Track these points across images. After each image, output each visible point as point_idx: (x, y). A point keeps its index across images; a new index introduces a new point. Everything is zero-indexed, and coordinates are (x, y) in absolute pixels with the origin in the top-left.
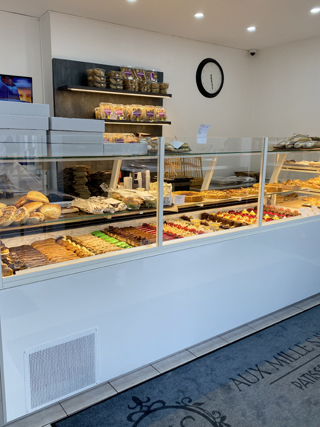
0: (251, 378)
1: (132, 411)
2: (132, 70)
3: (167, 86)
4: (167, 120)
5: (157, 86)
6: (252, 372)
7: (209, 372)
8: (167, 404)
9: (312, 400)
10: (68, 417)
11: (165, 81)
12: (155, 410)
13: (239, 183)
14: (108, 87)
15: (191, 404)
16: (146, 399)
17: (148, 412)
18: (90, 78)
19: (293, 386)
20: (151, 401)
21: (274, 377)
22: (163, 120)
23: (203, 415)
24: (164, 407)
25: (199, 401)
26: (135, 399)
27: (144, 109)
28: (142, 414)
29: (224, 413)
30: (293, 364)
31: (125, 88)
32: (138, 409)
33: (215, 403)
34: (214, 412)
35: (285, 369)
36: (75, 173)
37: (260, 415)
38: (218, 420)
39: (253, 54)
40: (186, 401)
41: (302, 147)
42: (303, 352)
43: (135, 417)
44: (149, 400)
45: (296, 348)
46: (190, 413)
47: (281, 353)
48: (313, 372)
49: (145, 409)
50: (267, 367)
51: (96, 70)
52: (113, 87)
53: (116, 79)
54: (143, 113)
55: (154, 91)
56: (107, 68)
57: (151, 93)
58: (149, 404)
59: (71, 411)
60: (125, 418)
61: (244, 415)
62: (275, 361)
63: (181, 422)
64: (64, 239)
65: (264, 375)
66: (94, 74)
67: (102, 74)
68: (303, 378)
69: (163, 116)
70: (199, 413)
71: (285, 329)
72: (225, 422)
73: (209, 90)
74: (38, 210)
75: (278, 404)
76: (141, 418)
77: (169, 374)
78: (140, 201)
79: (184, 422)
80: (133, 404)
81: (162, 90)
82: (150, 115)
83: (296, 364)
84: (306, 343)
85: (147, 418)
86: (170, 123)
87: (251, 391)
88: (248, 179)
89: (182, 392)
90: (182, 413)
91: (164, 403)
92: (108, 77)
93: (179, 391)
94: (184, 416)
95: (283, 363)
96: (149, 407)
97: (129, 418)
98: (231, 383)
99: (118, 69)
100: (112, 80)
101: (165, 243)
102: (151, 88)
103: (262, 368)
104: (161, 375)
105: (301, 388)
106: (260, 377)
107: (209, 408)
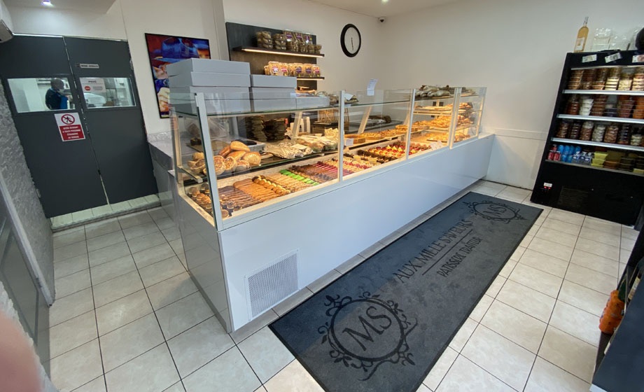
0: (408, 272)
1: (328, 308)
2: (292, 33)
3: (320, 47)
4: (322, 76)
5: (313, 47)
6: (408, 267)
7: (377, 270)
8: (353, 299)
9: (454, 284)
10: (280, 318)
11: (318, 43)
12: (346, 305)
13: (375, 124)
14: (274, 49)
15: (370, 297)
16: (336, 297)
17: (341, 307)
18: (259, 40)
19: (439, 275)
20: (341, 298)
21: (424, 269)
22: (318, 75)
23: (381, 305)
24: (351, 302)
25: (375, 294)
26: (328, 297)
27: (304, 66)
28: (336, 309)
29: (396, 302)
30: (434, 258)
31: (288, 48)
32: (332, 305)
33: (387, 294)
34: (388, 302)
35: (430, 263)
36: (253, 121)
37: (421, 300)
38: (393, 307)
39: (382, 21)
40: (366, 295)
41: (433, 96)
42: (439, 248)
43: (332, 312)
44: (339, 297)
45: (434, 246)
46: (372, 304)
47: (424, 251)
48: (450, 263)
49: (337, 304)
50: (417, 262)
51: (263, 33)
52: (278, 48)
53: (280, 41)
54: (304, 71)
55: (311, 51)
56: (273, 32)
57: (308, 53)
58: (340, 300)
59: (281, 313)
60: (324, 314)
61: (410, 301)
62: (421, 257)
63: (367, 312)
64: (260, 179)
65: (417, 268)
66: (263, 36)
67: (269, 36)
68: (443, 268)
69: (318, 73)
70: (378, 303)
71: (423, 232)
72: (398, 308)
73: (351, 51)
74: (242, 158)
75: (432, 290)
76: (337, 312)
77: (349, 274)
78: (322, 145)
79: (369, 312)
80: (328, 302)
81: (316, 50)
82: (309, 71)
83: (437, 258)
84: (439, 241)
85: (340, 311)
86: (323, 78)
87: (410, 281)
88: (380, 121)
89: (362, 288)
90: (366, 305)
91: (350, 298)
92: (274, 39)
93: (359, 287)
94: (368, 307)
95: (428, 258)
96: (341, 303)
97: (328, 313)
98: (395, 277)
99: (281, 32)
100: (277, 42)
101: (344, 178)
102: (308, 49)
103: (414, 263)
104: (343, 275)
105: (444, 275)
106: (414, 271)
107: (385, 299)
